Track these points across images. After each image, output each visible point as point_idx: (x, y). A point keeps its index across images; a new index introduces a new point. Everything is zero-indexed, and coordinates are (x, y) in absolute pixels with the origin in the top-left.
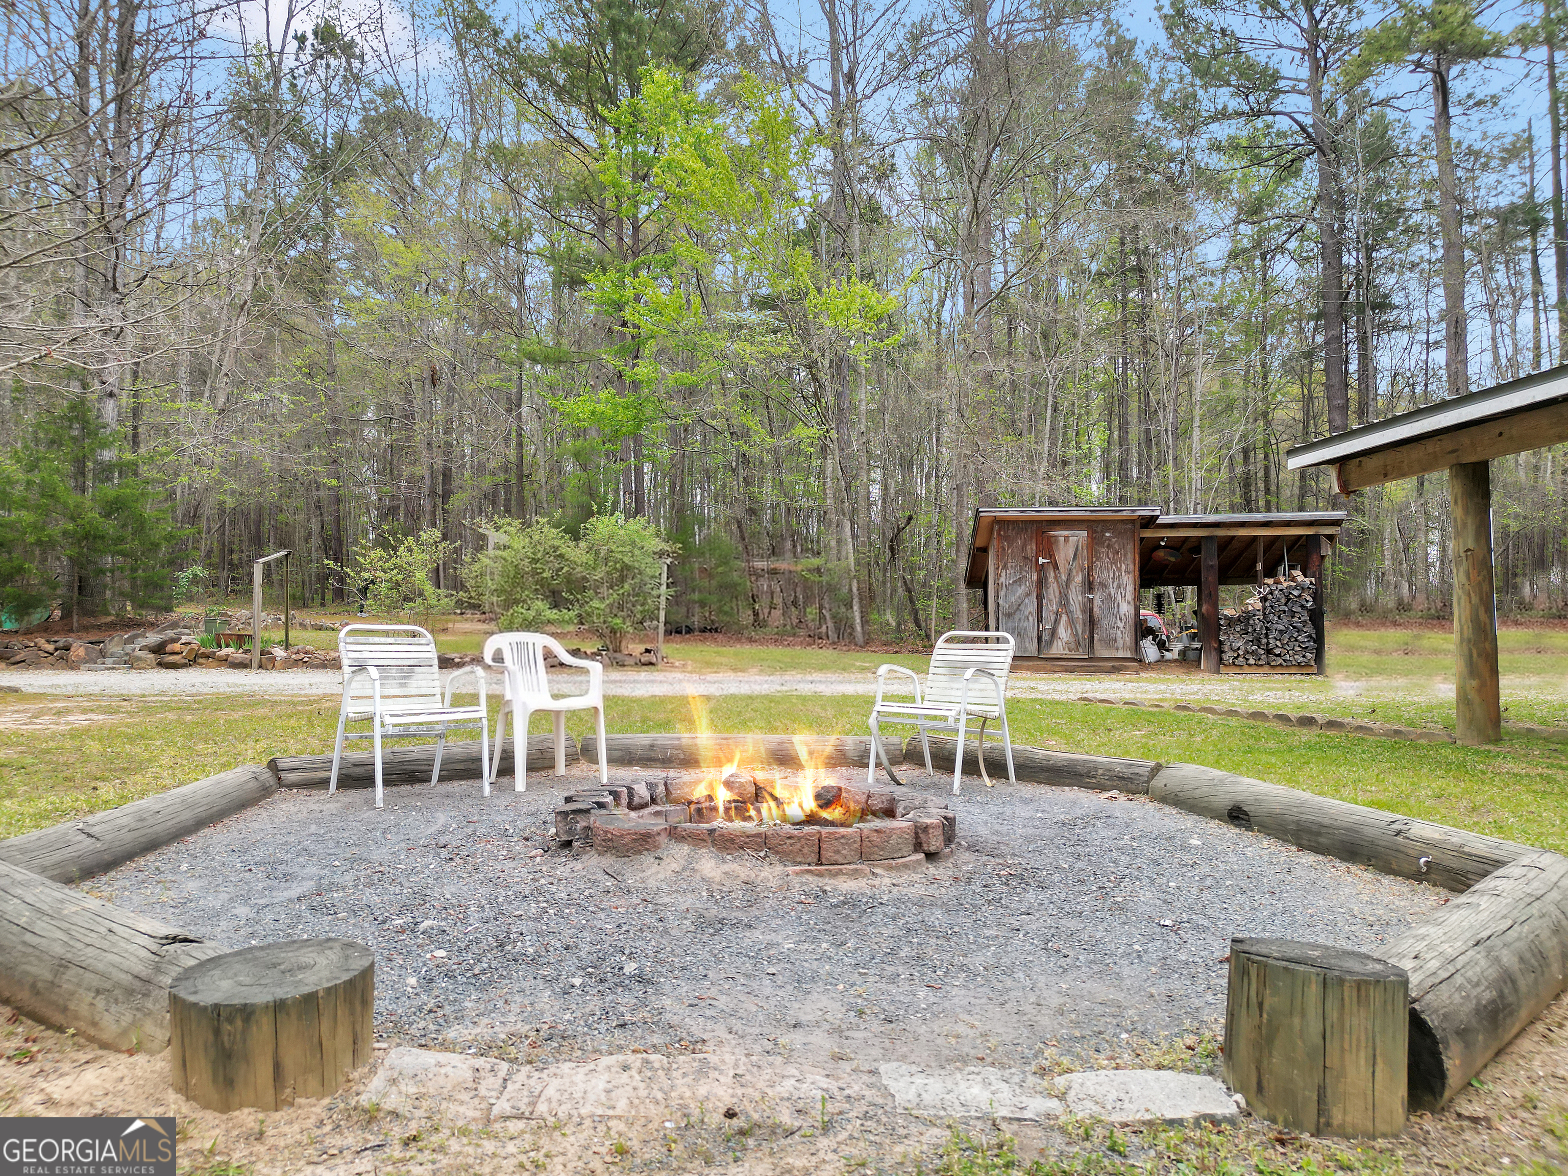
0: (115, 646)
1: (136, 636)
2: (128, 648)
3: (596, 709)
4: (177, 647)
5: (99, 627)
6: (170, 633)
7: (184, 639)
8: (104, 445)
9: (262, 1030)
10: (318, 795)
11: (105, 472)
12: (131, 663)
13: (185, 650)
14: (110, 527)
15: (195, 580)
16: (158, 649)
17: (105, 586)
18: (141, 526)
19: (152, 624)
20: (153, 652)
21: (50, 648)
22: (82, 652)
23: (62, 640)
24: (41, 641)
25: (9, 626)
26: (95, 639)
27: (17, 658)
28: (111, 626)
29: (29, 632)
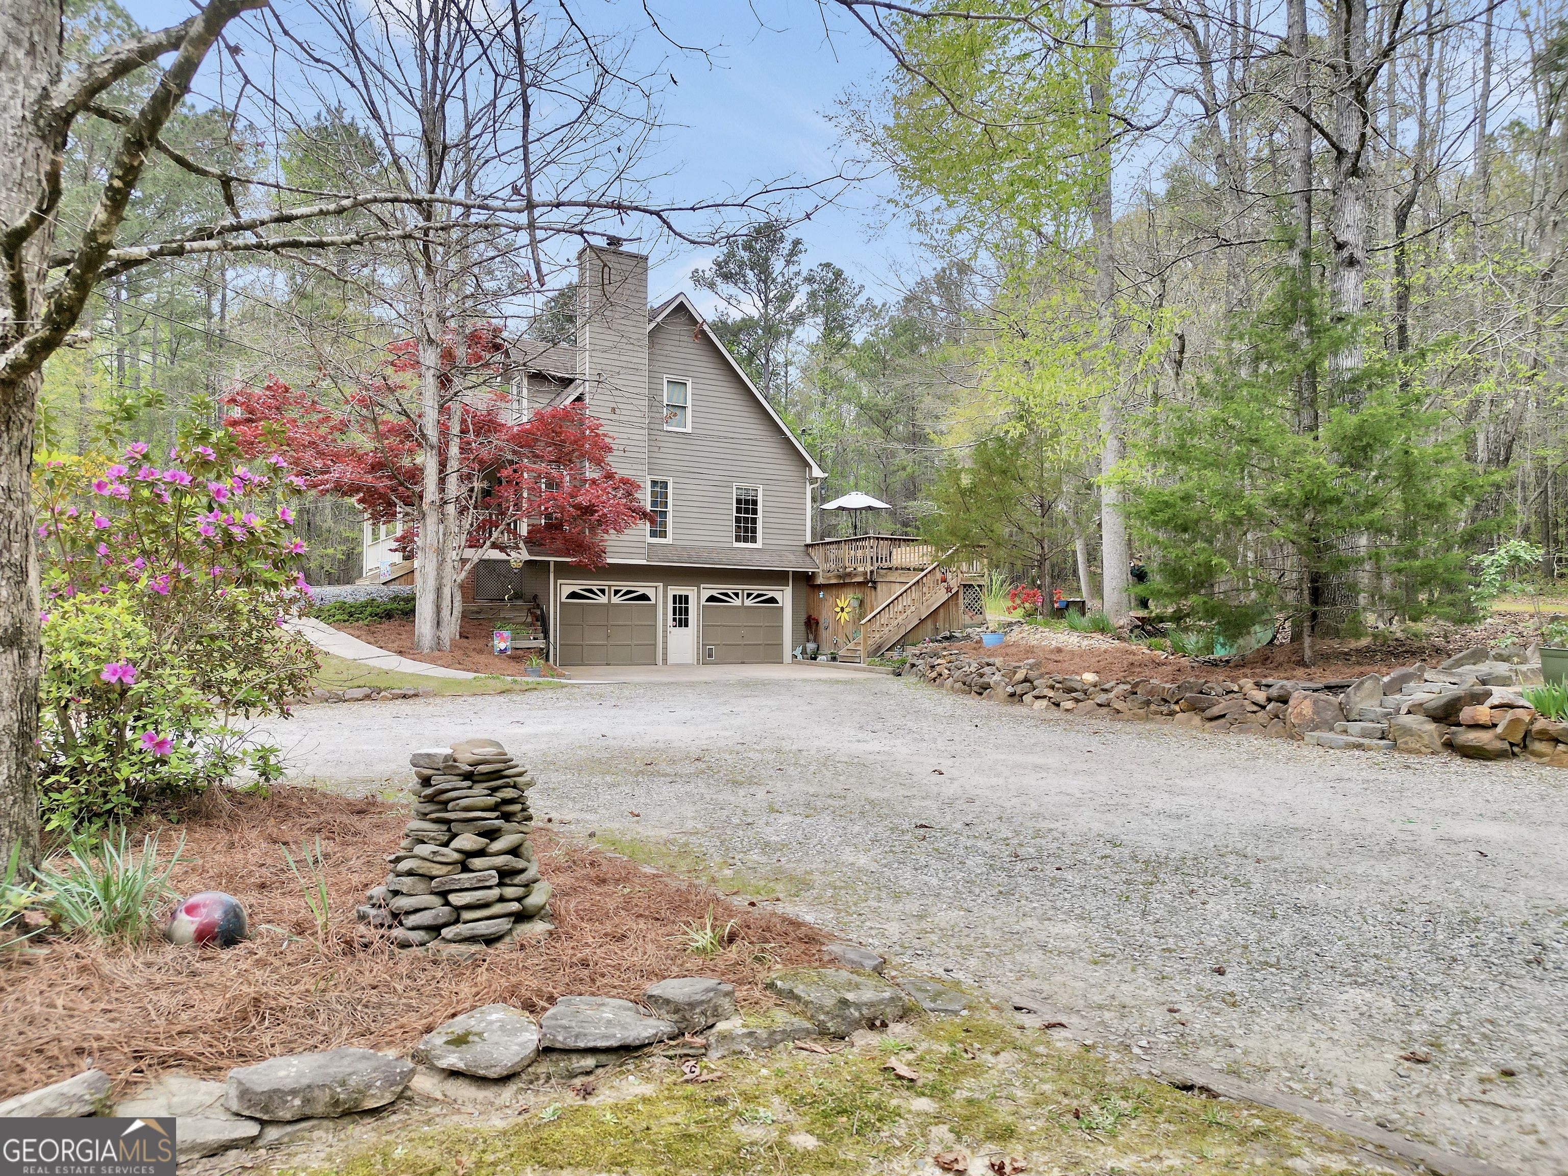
0: (1366, 700)
1: (1406, 680)
2: (1391, 703)
4: (1481, 710)
5: (1344, 657)
6: (1470, 677)
7: (1498, 696)
12: (1393, 740)
13: (1503, 721)
16: (1447, 713)
19: (1438, 651)
20: (1436, 719)
21: (1260, 696)
22: (1307, 708)
23: (1278, 683)
24: (1248, 684)
25: (1220, 653)
26: (1333, 681)
27: (1216, 711)
28: (1366, 656)
29: (1241, 664)
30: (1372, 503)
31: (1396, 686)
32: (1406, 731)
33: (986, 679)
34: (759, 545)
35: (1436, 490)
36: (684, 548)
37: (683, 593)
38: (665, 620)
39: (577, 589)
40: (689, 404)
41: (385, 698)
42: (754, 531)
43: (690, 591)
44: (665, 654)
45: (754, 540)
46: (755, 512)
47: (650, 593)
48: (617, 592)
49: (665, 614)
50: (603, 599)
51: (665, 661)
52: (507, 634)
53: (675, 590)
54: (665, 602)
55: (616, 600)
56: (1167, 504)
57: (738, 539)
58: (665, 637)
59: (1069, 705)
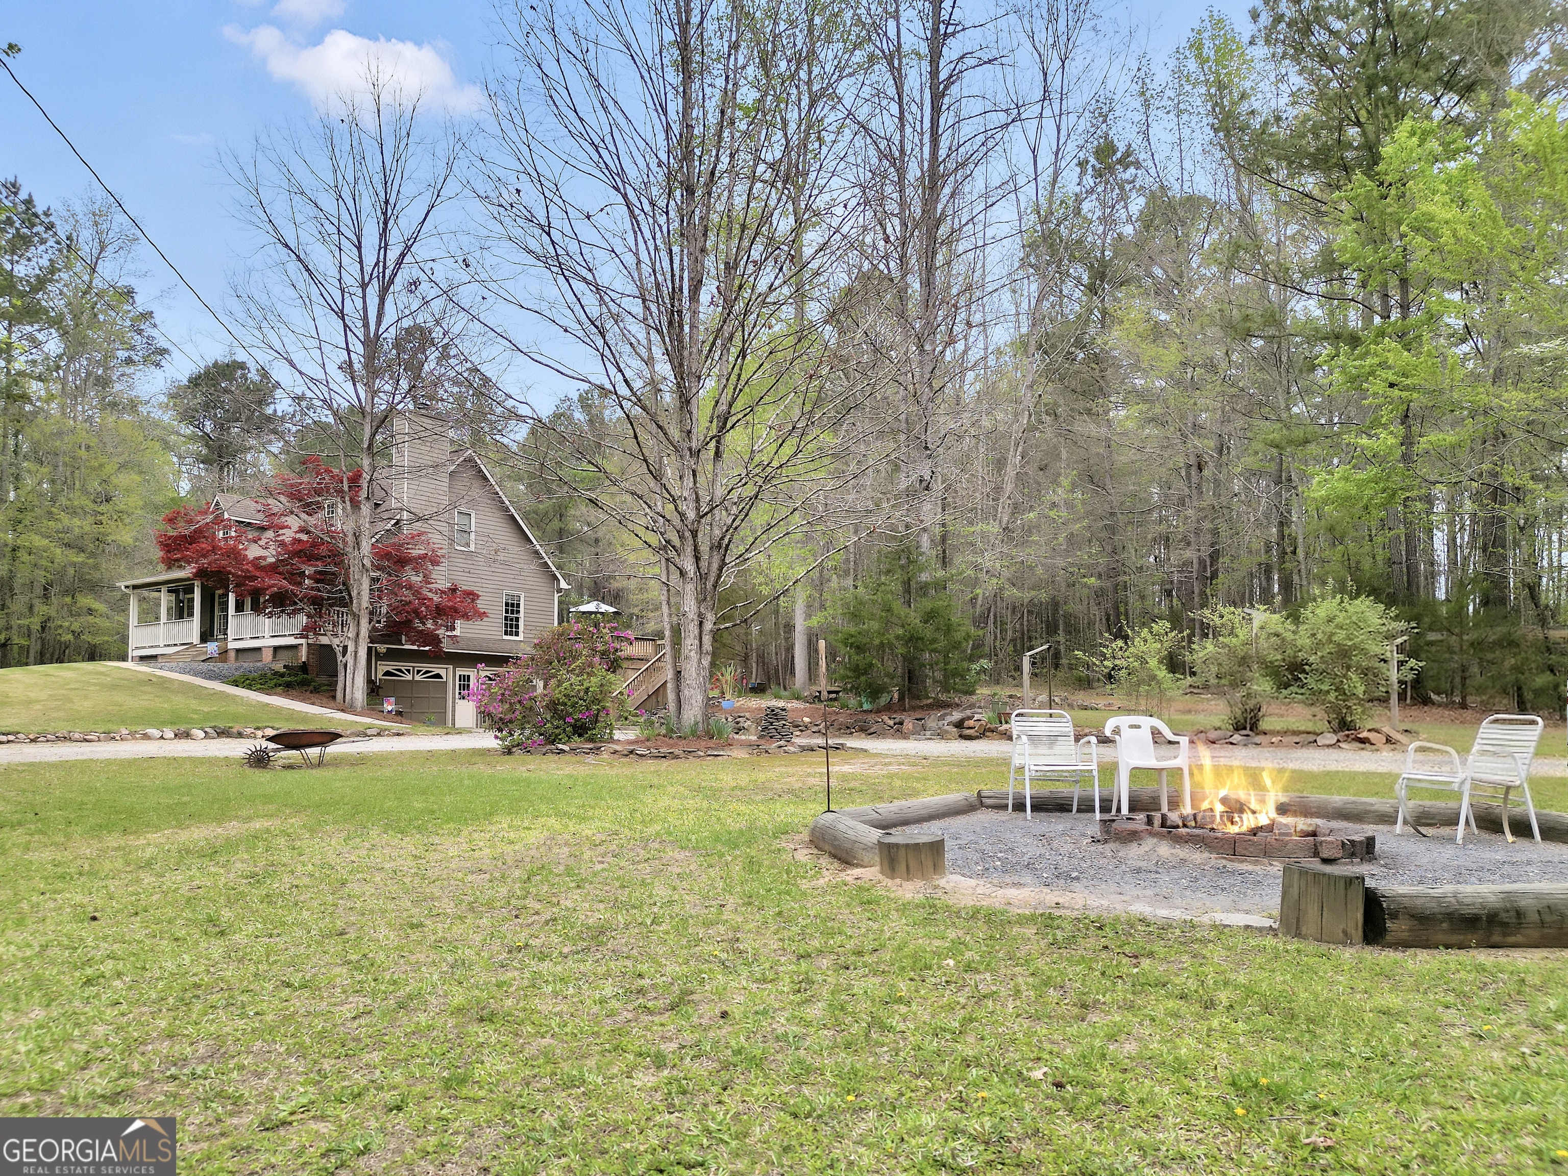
0: (931, 723)
1: (946, 715)
2: (941, 723)
3: (1181, 769)
4: (971, 723)
5: (922, 707)
6: (968, 713)
7: (977, 717)
8: (921, 570)
9: (902, 852)
10: (1002, 813)
11: (924, 588)
12: (941, 735)
13: (977, 725)
14: (928, 632)
15: (984, 671)
16: (959, 725)
17: (927, 676)
18: (949, 629)
19: (958, 705)
20: (956, 727)
21: (891, 723)
22: (910, 726)
23: (898, 717)
24: (886, 718)
25: (866, 707)
26: (919, 716)
27: (872, 730)
28: (930, 707)
29: (878, 711)
30: (934, 641)
31: (942, 718)
32: (947, 732)
33: (741, 725)
34: (521, 637)
35: (958, 636)
36: (469, 639)
37: (466, 674)
38: (454, 694)
39: (390, 669)
40: (473, 529)
41: (388, 735)
42: (517, 626)
43: (472, 673)
44: (454, 720)
45: (517, 634)
46: (518, 612)
47: (443, 672)
48: (419, 672)
49: (454, 689)
50: (409, 677)
51: (454, 724)
52: (392, 699)
53: (461, 671)
54: (454, 680)
55: (418, 678)
56: (852, 636)
57: (506, 634)
58: (454, 707)
59: (798, 733)
